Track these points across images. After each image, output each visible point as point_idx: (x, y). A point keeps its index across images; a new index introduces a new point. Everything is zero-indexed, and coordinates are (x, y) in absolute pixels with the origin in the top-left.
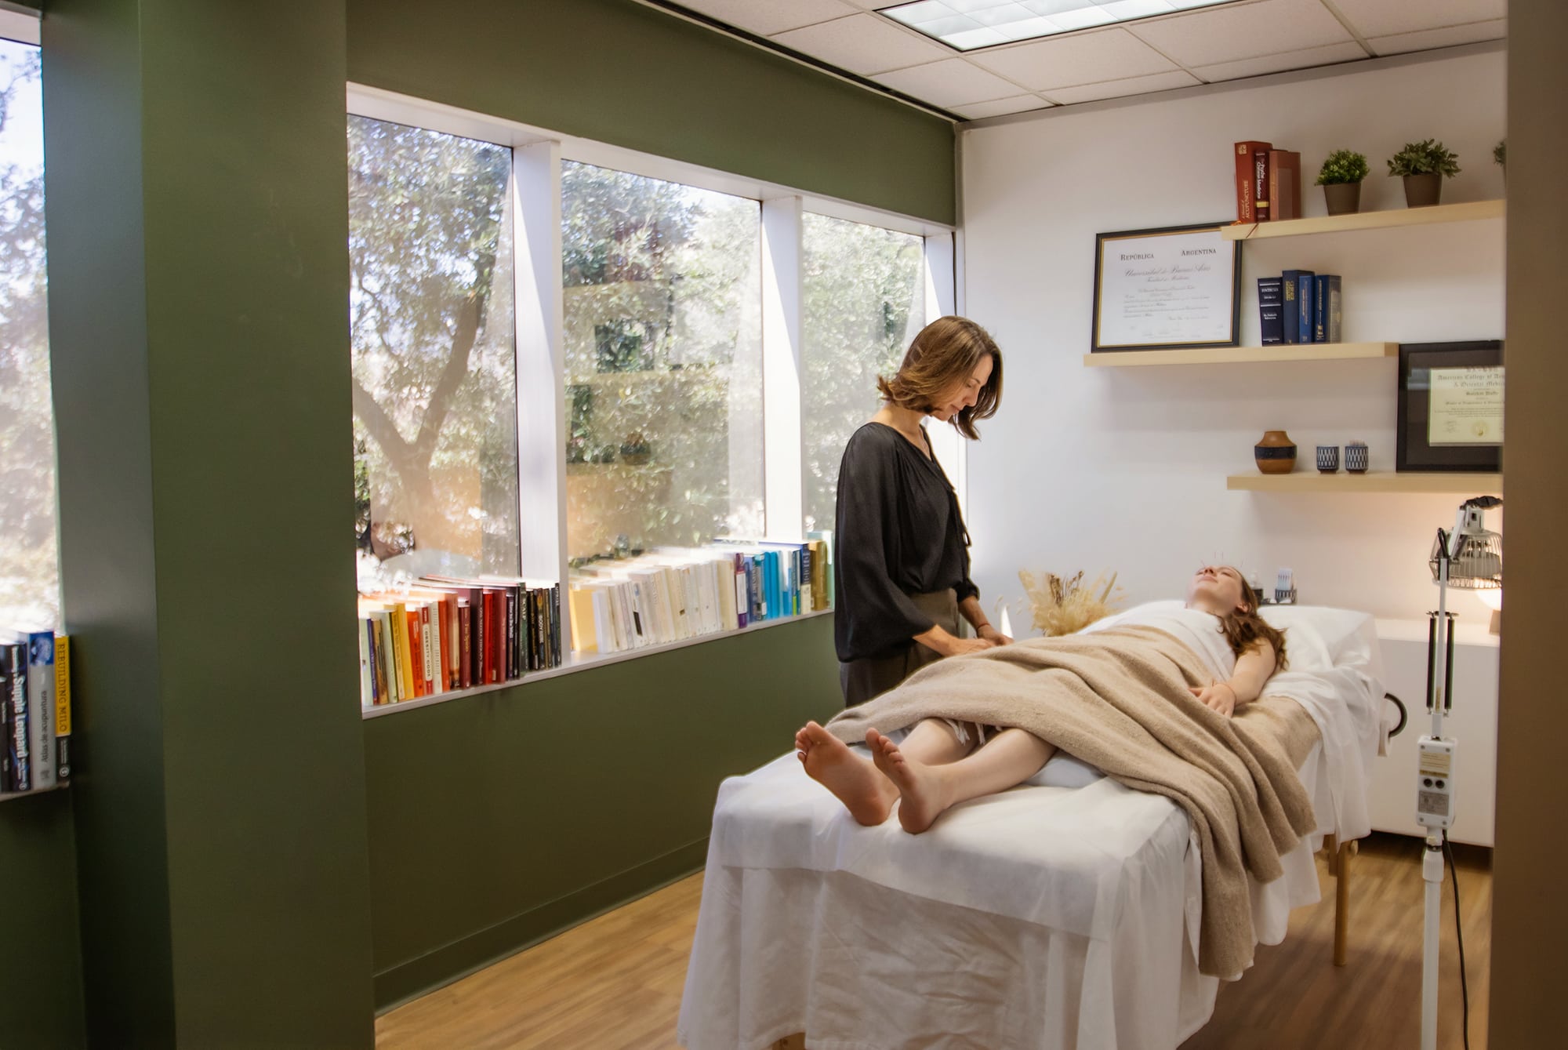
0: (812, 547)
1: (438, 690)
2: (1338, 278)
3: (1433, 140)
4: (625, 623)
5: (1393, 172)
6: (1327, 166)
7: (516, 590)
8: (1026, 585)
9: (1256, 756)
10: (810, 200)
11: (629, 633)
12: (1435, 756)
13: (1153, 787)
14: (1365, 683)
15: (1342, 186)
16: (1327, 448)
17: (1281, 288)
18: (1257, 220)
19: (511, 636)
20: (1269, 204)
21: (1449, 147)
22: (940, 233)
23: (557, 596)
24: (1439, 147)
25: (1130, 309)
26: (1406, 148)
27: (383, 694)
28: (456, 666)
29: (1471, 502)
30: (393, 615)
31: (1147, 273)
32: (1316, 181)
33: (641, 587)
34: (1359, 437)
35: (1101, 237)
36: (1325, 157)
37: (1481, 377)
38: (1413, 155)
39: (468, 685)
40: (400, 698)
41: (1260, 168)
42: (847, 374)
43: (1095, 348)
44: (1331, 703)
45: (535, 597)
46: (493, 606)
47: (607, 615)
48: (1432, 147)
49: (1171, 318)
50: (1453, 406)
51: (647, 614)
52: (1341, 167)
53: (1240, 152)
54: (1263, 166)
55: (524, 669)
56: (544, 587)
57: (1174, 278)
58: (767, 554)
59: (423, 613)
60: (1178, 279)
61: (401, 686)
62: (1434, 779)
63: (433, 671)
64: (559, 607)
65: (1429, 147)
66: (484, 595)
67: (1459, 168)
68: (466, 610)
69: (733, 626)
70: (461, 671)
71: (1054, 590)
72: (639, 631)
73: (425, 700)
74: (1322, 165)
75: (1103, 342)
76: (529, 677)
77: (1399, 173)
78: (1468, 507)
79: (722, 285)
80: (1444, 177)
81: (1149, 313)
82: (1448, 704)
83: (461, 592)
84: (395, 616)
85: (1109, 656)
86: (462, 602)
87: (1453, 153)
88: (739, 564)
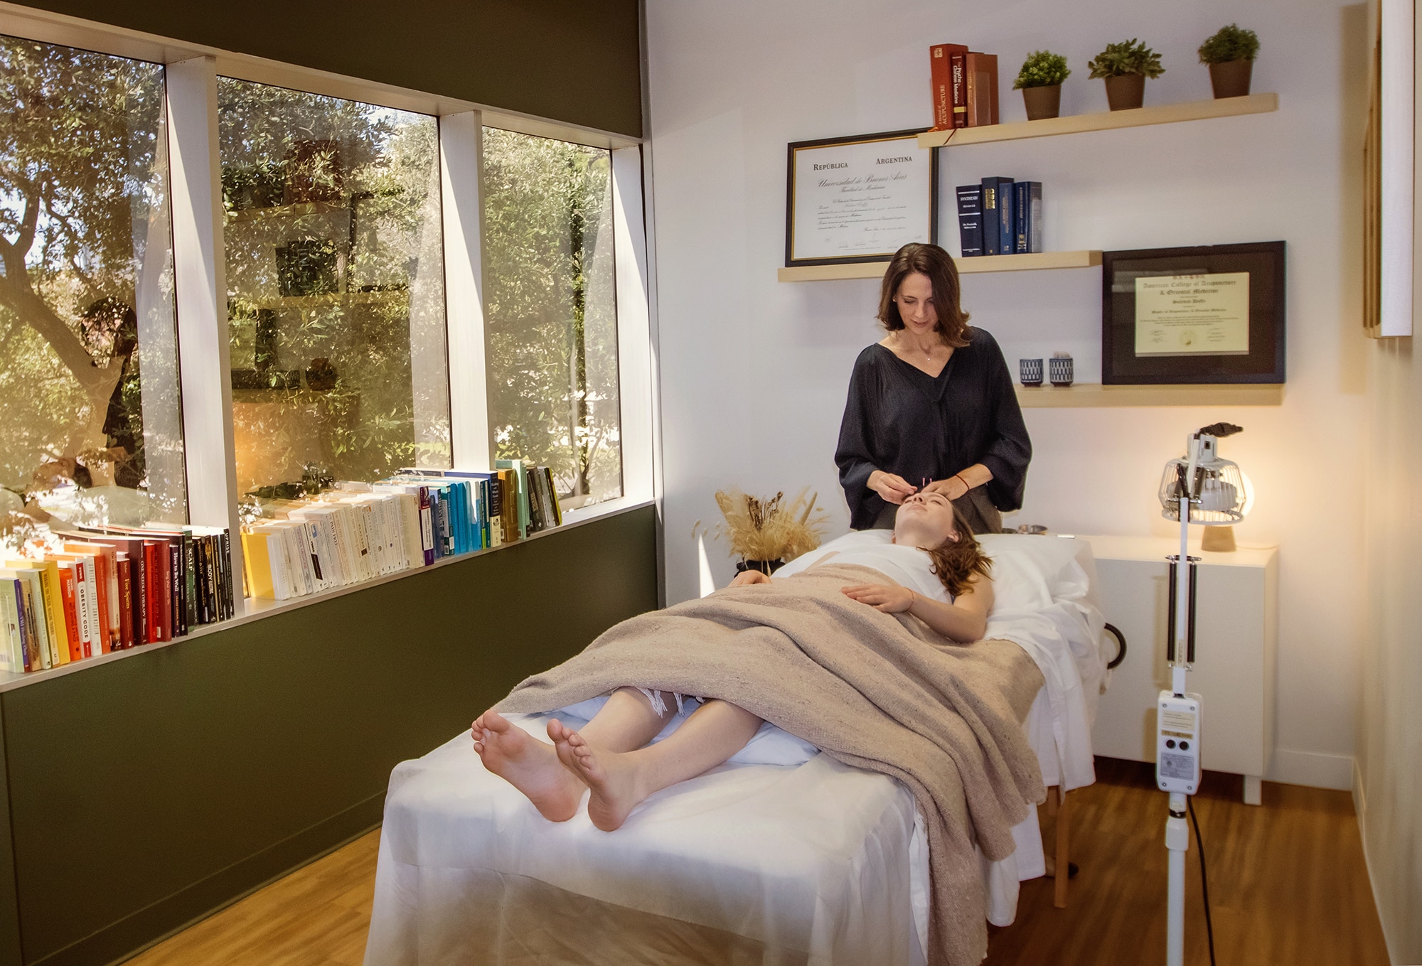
0: (502, 474)
1: (97, 651)
2: (1039, 185)
3: (1135, 41)
4: (302, 567)
5: (1095, 74)
6: (1026, 68)
7: (180, 540)
8: (724, 509)
9: (981, 716)
10: (490, 114)
11: (307, 577)
12: (1178, 716)
13: (873, 766)
14: (1084, 615)
15: (1043, 88)
16: (1031, 361)
17: (981, 196)
18: (955, 127)
19: (177, 589)
20: (967, 109)
21: (1153, 46)
22: (627, 147)
23: (227, 543)
24: (1142, 47)
25: (823, 221)
26: (1108, 48)
27: (35, 660)
28: (115, 625)
29: (1204, 431)
30: (43, 574)
31: (842, 183)
32: (1014, 85)
33: (319, 527)
34: (1063, 349)
35: (793, 147)
36: (1023, 60)
37: (1188, 285)
38: (1116, 55)
39: (130, 645)
40: (54, 664)
41: (957, 72)
42: (540, 288)
43: (790, 262)
44: (1053, 645)
45: (203, 546)
46: (156, 558)
47: (283, 560)
48: (1135, 47)
49: (866, 230)
50: (1159, 315)
51: (326, 556)
52: (1041, 69)
53: (936, 56)
54: (960, 69)
55: (192, 623)
56: (213, 534)
57: (868, 188)
58: (453, 486)
59: (78, 570)
60: (873, 188)
61: (54, 651)
62: (1177, 740)
63: (90, 631)
64: (229, 555)
65: (1132, 47)
66: (145, 547)
67: (1163, 68)
68: (126, 564)
69: (419, 563)
70: (122, 630)
71: (753, 513)
72: (319, 576)
73: (83, 664)
74: (1021, 67)
75: (797, 256)
76: (198, 632)
77: (1102, 75)
78: (1202, 436)
79: (413, 202)
80: (1148, 79)
81: (845, 224)
82: (1191, 658)
83: (119, 545)
84: (45, 575)
85: (818, 608)
86: (121, 556)
87: (1157, 53)
88: (424, 499)
